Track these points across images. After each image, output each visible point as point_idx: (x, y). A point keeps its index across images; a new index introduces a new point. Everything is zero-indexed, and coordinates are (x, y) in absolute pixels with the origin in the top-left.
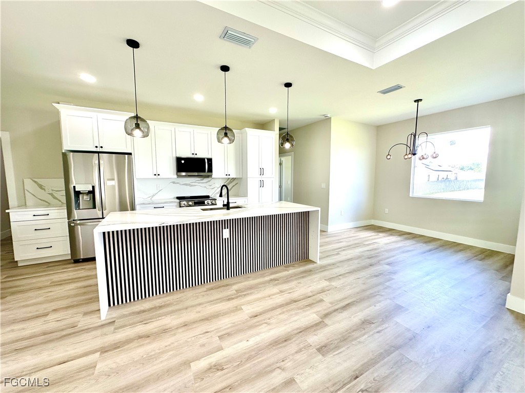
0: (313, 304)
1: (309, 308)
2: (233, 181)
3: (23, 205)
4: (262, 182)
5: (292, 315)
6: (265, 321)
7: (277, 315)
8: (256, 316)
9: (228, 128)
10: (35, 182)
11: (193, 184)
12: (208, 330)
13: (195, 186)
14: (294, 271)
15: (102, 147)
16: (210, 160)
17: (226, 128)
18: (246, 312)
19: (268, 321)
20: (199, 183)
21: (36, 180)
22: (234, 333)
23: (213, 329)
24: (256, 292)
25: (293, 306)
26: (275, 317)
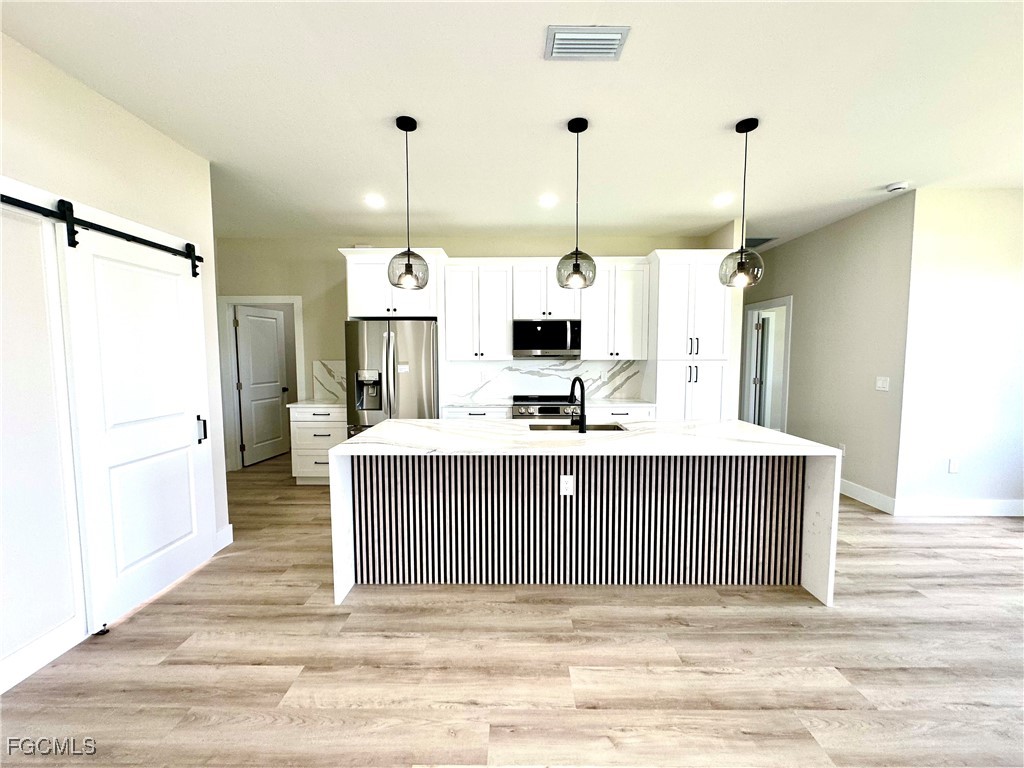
0: (770, 735)
1: (751, 743)
2: (628, 367)
3: (310, 399)
4: (694, 370)
5: (689, 744)
6: (610, 733)
7: (649, 727)
8: (594, 708)
9: (581, 253)
10: (324, 365)
11: (545, 372)
12: (479, 700)
13: (548, 377)
14: (742, 610)
15: (395, 310)
16: (576, 325)
17: (577, 254)
18: (575, 686)
19: (620, 734)
20: (556, 370)
21: (325, 362)
22: (529, 732)
23: (489, 700)
24: (618, 640)
25: (705, 718)
26: (642, 731)
